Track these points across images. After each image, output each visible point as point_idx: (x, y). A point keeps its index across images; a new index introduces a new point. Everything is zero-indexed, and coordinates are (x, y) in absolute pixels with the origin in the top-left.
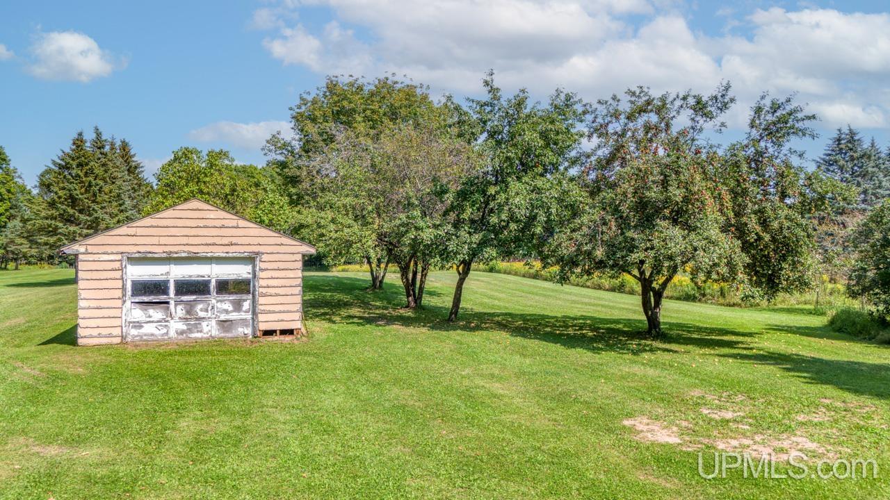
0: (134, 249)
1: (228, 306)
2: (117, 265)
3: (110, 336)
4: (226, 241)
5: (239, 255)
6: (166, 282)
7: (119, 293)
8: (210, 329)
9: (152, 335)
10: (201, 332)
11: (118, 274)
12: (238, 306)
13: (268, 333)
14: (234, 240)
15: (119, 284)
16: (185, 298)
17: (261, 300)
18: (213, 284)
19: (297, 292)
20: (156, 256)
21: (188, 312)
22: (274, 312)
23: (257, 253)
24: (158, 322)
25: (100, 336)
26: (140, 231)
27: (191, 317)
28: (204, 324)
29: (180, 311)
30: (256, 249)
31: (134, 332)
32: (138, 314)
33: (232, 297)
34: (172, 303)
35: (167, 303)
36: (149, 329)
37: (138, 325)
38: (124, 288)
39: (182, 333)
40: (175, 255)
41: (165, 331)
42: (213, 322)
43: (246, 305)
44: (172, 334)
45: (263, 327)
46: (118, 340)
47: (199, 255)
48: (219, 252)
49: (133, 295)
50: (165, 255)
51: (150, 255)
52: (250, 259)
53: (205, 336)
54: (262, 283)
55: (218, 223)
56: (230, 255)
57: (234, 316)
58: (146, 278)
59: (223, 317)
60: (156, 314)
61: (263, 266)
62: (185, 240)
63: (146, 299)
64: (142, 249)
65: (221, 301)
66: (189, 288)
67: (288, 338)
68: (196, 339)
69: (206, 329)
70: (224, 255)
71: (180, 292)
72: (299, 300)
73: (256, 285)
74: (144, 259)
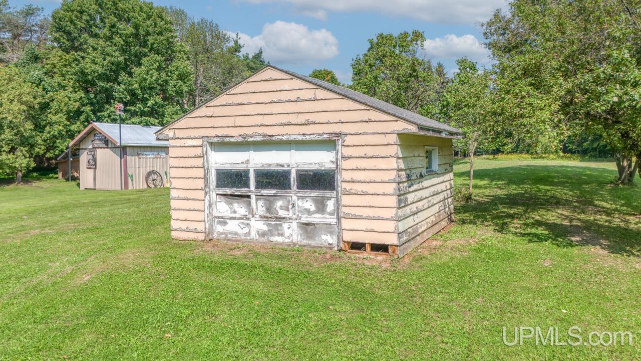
0: (212, 133)
1: (310, 205)
2: (198, 151)
3: (195, 231)
4: (302, 119)
5: (317, 138)
6: (247, 172)
7: (200, 184)
8: (291, 233)
9: (236, 234)
10: (282, 235)
11: (199, 162)
12: (321, 206)
13: (357, 246)
14: (312, 118)
15: (200, 173)
16: (265, 192)
17: (345, 200)
18: (293, 175)
19: (391, 191)
20: (233, 140)
21: (268, 210)
22: (360, 218)
23: (339, 135)
24: (240, 219)
25: (188, 230)
26: (218, 111)
27: (271, 217)
28: (285, 225)
29: (259, 207)
30: (337, 128)
31: (219, 228)
32: (223, 208)
33: (315, 193)
34: (253, 197)
35: (249, 197)
36: (233, 226)
37: (223, 221)
38: (206, 178)
39: (263, 234)
40: (251, 139)
41: (246, 230)
42: (294, 225)
43: (331, 205)
44: (254, 235)
45: (349, 237)
46: (201, 237)
47: (274, 138)
48: (294, 133)
49: (218, 186)
50: (240, 139)
51: (227, 140)
52: (329, 143)
53: (287, 240)
54: (346, 175)
55: (293, 96)
56: (308, 138)
57: (317, 218)
58: (228, 167)
59: (305, 219)
60: (240, 209)
61: (347, 152)
62: (259, 120)
63: (229, 191)
64: (221, 132)
65: (302, 198)
66: (268, 179)
67: (380, 257)
68: (277, 243)
69: (287, 233)
70: (300, 138)
71: (260, 185)
72: (393, 201)
73: (338, 178)
74: (222, 145)
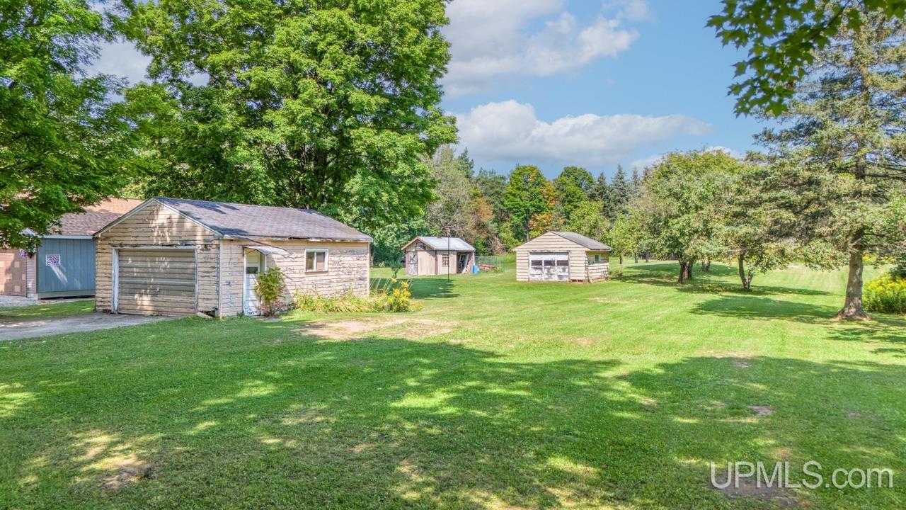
0: (531, 249)
1: (561, 270)
2: (527, 255)
3: (525, 278)
4: (559, 246)
5: (563, 252)
6: (541, 261)
7: (527, 264)
8: (555, 278)
9: (537, 279)
10: (552, 279)
11: (527, 258)
12: (564, 270)
13: (574, 281)
14: (562, 246)
15: (527, 261)
16: (547, 267)
17: (571, 268)
18: (556, 264)
19: (584, 266)
20: (538, 252)
21: (548, 272)
22: (575, 273)
23: (569, 251)
24: (539, 275)
25: (522, 278)
26: (533, 243)
27: (550, 274)
28: (553, 276)
29: (545, 271)
30: (569, 249)
31: (532, 277)
32: (534, 272)
33: (563, 267)
35: (542, 268)
36: (537, 277)
37: (533, 275)
38: (529, 263)
39: (547, 279)
40: (543, 252)
41: (541, 278)
42: (556, 276)
43: (567, 270)
44: (544, 279)
45: (572, 278)
46: (527, 280)
47: (551, 252)
48: (557, 250)
49: (532, 265)
50: (540, 252)
51: (536, 252)
52: (567, 253)
53: (554, 280)
54: (571, 262)
55: (556, 240)
56: (560, 252)
57: (563, 274)
58: (535, 260)
59: (559, 274)
60: (539, 272)
61: (572, 255)
62: (546, 246)
63: (536, 266)
64: (534, 249)
65: (559, 268)
66: (549, 263)
67: (580, 283)
68: (551, 281)
70: (558, 252)
71: (546, 264)
72: (584, 268)
73: (570, 262)
74: (534, 253)
